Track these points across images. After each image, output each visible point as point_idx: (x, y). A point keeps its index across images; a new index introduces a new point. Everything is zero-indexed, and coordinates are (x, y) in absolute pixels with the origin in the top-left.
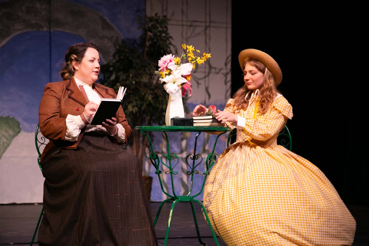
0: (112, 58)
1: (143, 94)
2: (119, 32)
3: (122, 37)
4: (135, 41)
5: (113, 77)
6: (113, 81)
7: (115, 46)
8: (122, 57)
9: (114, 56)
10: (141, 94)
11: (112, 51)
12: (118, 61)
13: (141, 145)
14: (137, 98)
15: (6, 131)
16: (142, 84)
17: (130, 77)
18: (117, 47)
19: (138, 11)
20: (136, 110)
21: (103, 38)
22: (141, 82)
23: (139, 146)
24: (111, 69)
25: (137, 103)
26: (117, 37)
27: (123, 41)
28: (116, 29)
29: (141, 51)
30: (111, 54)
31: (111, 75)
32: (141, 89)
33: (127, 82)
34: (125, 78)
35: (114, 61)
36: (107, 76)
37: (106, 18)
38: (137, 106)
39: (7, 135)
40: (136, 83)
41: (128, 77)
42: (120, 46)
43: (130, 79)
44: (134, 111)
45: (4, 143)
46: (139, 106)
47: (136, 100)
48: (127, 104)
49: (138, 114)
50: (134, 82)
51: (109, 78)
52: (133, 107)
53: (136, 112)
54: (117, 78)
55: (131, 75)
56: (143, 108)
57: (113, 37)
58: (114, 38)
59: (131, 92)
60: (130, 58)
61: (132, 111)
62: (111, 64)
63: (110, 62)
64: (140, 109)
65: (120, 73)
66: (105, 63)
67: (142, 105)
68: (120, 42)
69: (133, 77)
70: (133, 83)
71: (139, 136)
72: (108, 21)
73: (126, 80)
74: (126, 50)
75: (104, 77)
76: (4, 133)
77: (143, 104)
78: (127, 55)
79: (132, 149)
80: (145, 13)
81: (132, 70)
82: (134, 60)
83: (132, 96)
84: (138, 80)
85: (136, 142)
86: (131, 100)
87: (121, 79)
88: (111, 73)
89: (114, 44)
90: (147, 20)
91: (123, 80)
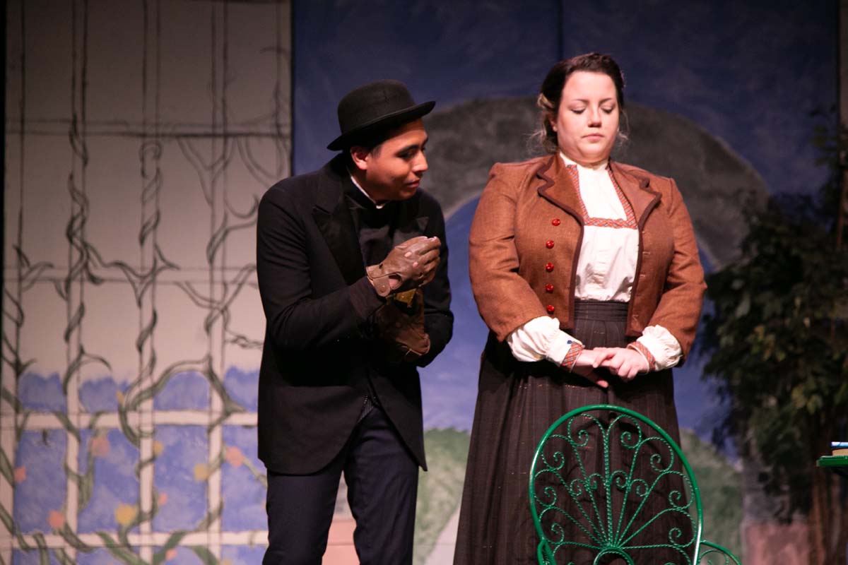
0: (738, 252)
1: (836, 356)
2: (758, 176)
3: (767, 190)
4: (807, 199)
5: (743, 309)
6: (743, 318)
7: (748, 219)
8: (770, 250)
9: (745, 247)
10: (830, 357)
11: (740, 232)
12: (756, 262)
13: (838, 510)
14: (818, 369)
15: (447, 469)
16: (833, 327)
17: (795, 307)
18: (755, 220)
19: (814, 113)
20: (816, 403)
21: (710, 196)
22: (827, 320)
23: (831, 514)
24: (737, 284)
25: (818, 384)
26: (753, 193)
27: (772, 203)
28: (749, 167)
29: (828, 228)
30: (737, 242)
31: (737, 304)
32: (829, 341)
33: (788, 321)
34: (779, 310)
35: (746, 261)
36: (724, 305)
37: (719, 139)
38: (818, 391)
39: (449, 482)
40: (815, 322)
41: (788, 306)
42: (761, 217)
43: (796, 313)
44: (811, 407)
45: (441, 504)
46: (827, 392)
47: (816, 375)
48: (788, 388)
49: (823, 415)
50: (807, 322)
51: (731, 310)
52: (808, 395)
53: (818, 411)
54: (756, 309)
55: (798, 302)
56: (838, 399)
57: (740, 191)
58: (745, 196)
59: (800, 350)
60: (794, 252)
61: (805, 408)
62: (736, 270)
63: (734, 265)
64: (828, 400)
65: (765, 297)
66: (718, 266)
67: (834, 390)
68: (762, 205)
69: (803, 306)
70: (803, 325)
71: (829, 483)
72: (726, 146)
73: (783, 316)
74: (780, 229)
75: (717, 308)
76: (443, 475)
77: (838, 387)
78: (785, 242)
79: (810, 523)
80: (839, 117)
81: (800, 286)
82: (804, 256)
83: (801, 362)
84: (819, 315)
85: (821, 500)
86: (801, 373)
87: (767, 312)
88: (737, 296)
89: (745, 212)
91: (774, 315)
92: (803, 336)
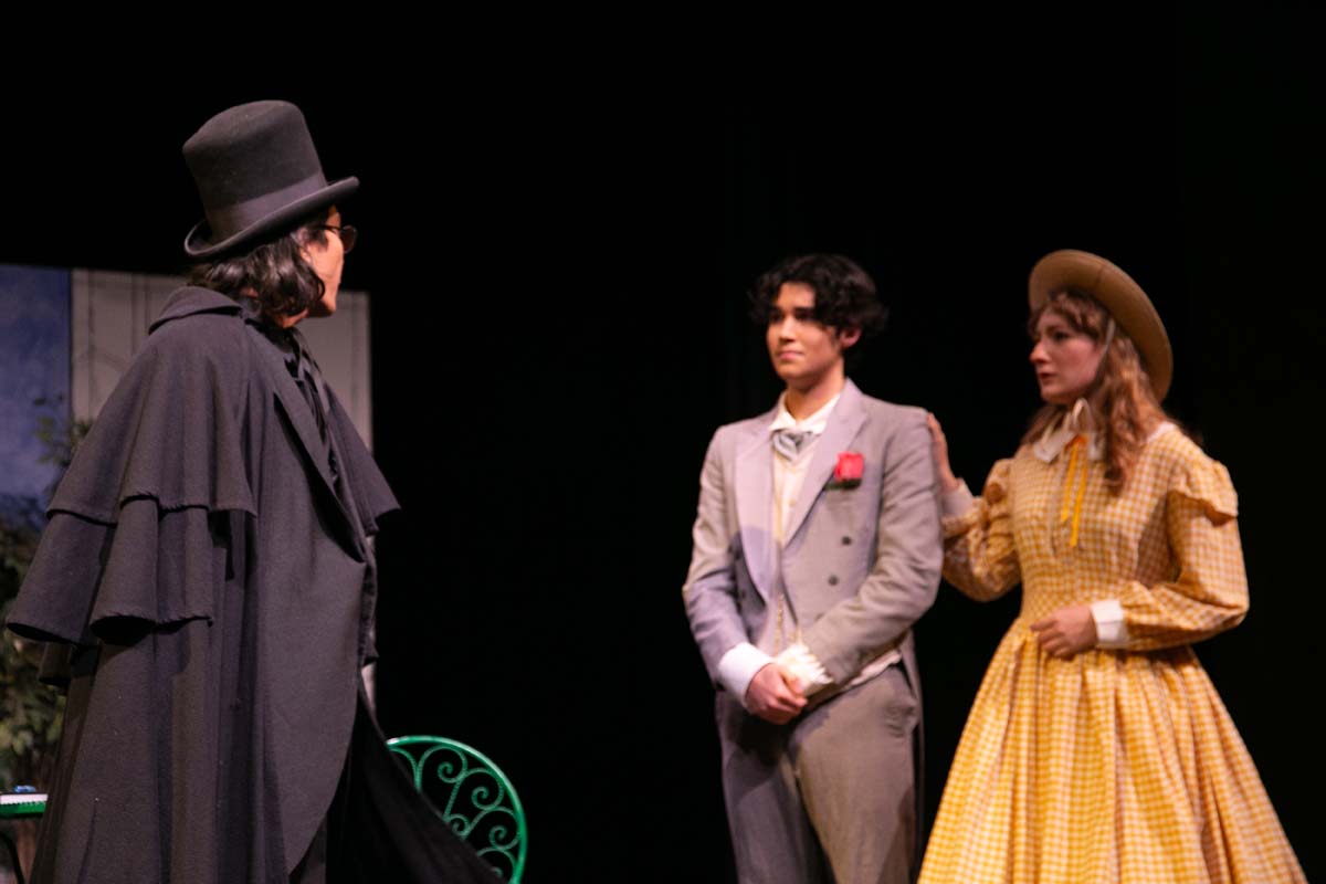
4: (33, 502)
14: (31, 700)
19: (40, 402)
20: (24, 741)
25: (29, 717)
38: (29, 727)
44: (18, 746)
46: (37, 727)
47: (27, 707)
50: (18, 645)
52: (15, 732)
53: (28, 752)
56: (52, 734)
59: (10, 679)
60: (9, 562)
61: (11, 747)
64: (39, 736)
67: (46, 725)
70: (15, 648)
77: (52, 721)
80: (70, 409)
82: (20, 568)
83: (12, 692)
86: (9, 706)
90: (76, 432)
92: (12, 660)
